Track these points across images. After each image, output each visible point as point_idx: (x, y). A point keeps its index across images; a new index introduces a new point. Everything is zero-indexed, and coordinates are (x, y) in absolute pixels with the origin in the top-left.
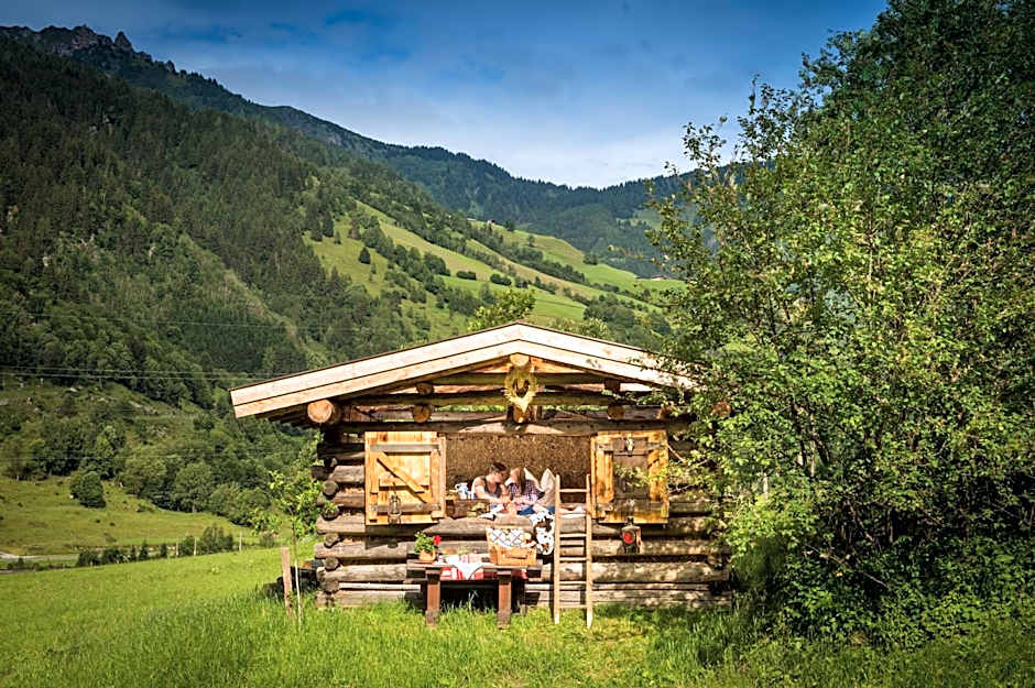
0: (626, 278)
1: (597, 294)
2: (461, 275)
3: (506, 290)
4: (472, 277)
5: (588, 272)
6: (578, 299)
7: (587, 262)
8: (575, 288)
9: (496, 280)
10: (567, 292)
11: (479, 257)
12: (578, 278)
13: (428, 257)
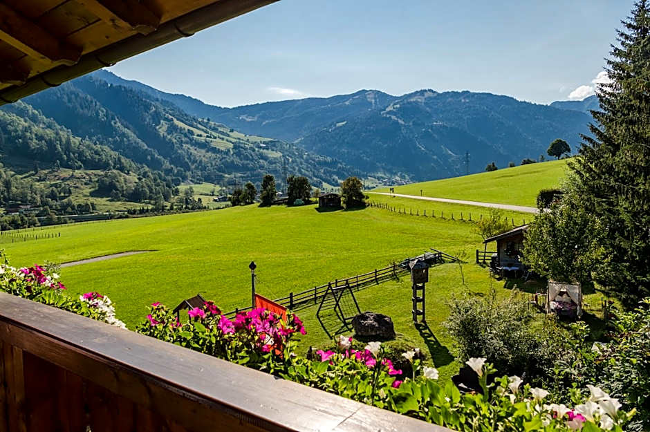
0: (242, 136)
1: (235, 140)
2: (198, 135)
3: (211, 139)
4: (201, 136)
5: (231, 134)
6: (231, 142)
7: (230, 131)
8: (229, 139)
9: (207, 137)
10: (227, 140)
11: (203, 130)
12: (229, 136)
13: (188, 130)
